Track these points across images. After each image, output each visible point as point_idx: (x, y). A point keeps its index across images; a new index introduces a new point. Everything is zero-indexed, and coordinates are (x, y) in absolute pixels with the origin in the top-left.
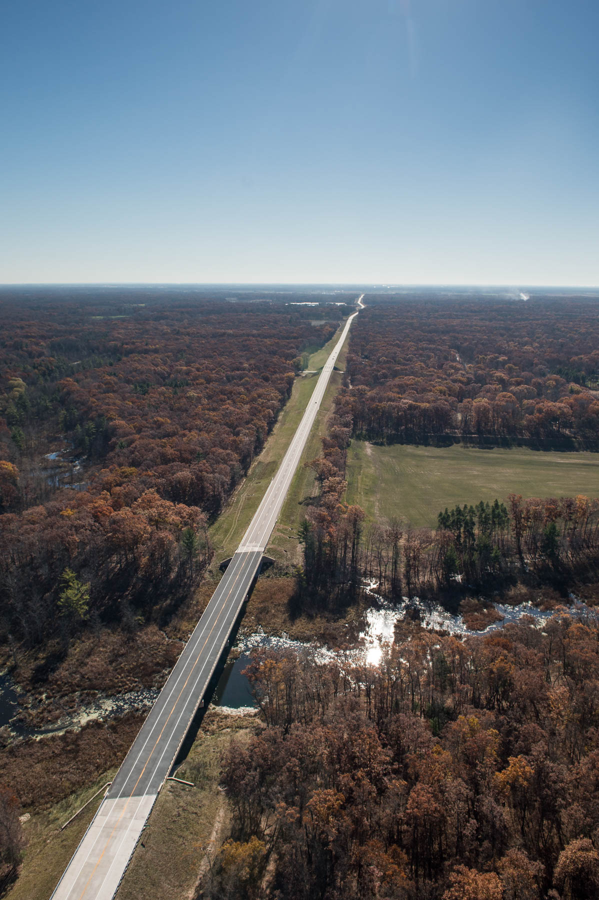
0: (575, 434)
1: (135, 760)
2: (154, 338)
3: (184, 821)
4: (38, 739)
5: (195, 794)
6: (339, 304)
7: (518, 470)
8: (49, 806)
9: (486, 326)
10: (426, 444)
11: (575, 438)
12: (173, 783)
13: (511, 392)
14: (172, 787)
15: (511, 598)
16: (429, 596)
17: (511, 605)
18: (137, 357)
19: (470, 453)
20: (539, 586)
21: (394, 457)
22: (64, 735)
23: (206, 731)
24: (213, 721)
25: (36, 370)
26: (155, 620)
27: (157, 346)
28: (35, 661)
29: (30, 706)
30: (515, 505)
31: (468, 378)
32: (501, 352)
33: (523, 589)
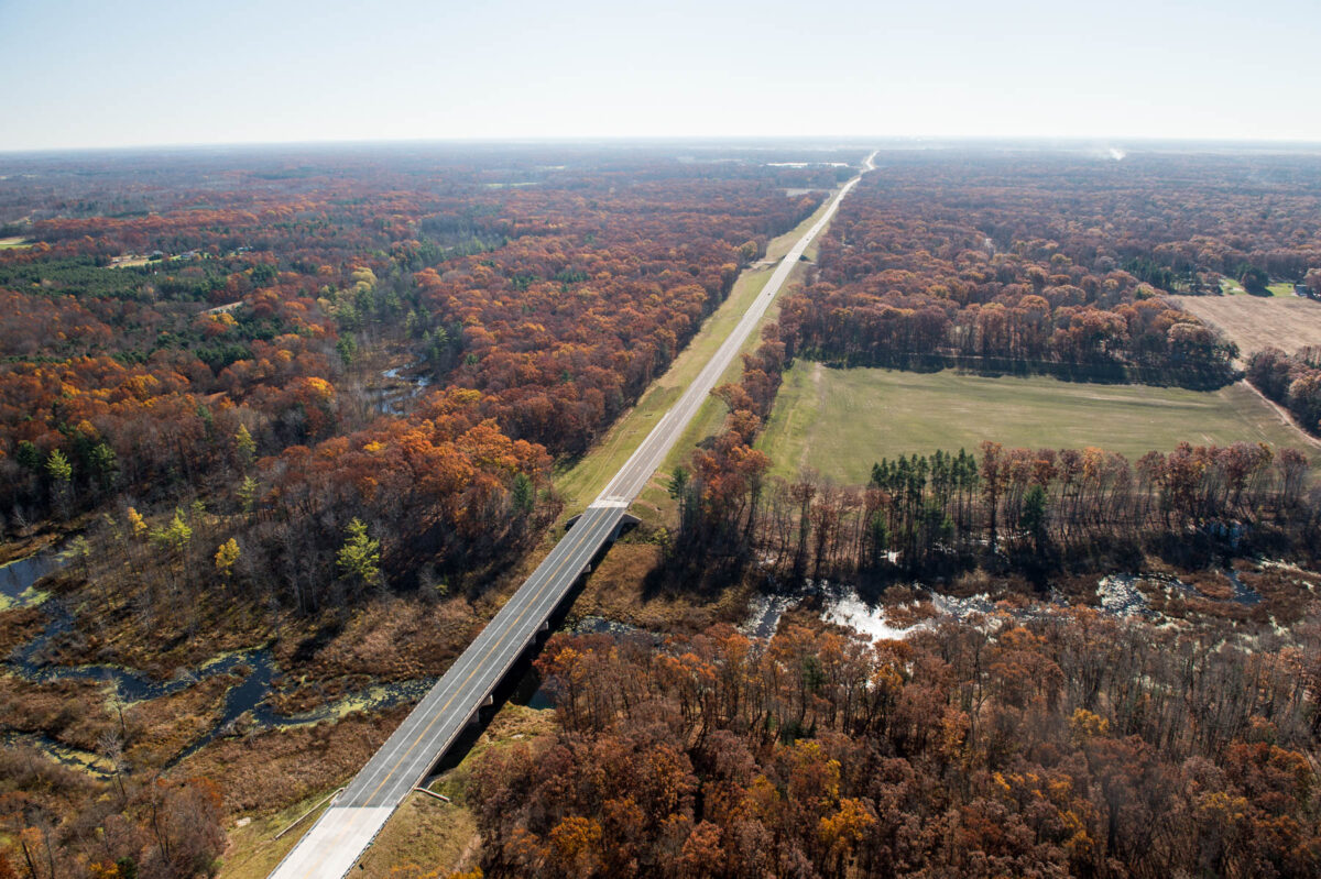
0: (1128, 358)
1: (381, 763)
2: (559, 215)
3: (424, 843)
4: (283, 730)
5: (448, 811)
6: (836, 165)
7: (1029, 409)
8: (274, 810)
9: (1043, 198)
10: (904, 367)
11: (1128, 364)
12: (420, 795)
13: (1045, 295)
14: (418, 800)
15: (959, 588)
16: (843, 579)
17: (956, 597)
18: (527, 240)
19: (965, 383)
20: (1006, 574)
21: (851, 385)
22: (316, 728)
23: (492, 736)
24: (505, 723)
25: (393, 258)
26: (465, 591)
27: (561, 225)
28: (304, 633)
29: (283, 689)
30: (989, 457)
31: (987, 273)
32: (1051, 236)
33: (981, 576)
